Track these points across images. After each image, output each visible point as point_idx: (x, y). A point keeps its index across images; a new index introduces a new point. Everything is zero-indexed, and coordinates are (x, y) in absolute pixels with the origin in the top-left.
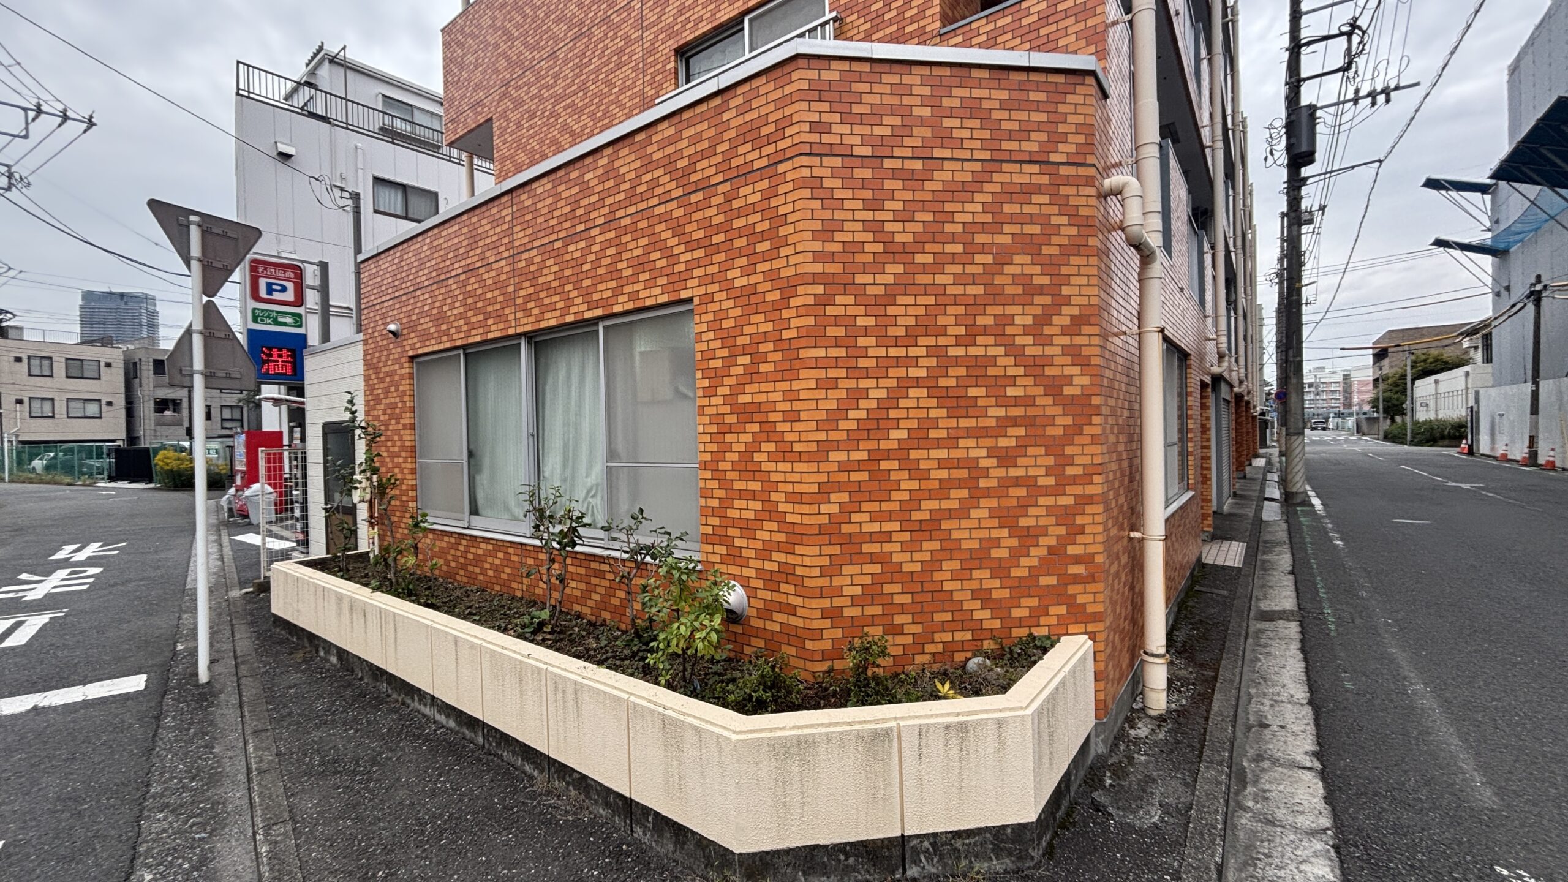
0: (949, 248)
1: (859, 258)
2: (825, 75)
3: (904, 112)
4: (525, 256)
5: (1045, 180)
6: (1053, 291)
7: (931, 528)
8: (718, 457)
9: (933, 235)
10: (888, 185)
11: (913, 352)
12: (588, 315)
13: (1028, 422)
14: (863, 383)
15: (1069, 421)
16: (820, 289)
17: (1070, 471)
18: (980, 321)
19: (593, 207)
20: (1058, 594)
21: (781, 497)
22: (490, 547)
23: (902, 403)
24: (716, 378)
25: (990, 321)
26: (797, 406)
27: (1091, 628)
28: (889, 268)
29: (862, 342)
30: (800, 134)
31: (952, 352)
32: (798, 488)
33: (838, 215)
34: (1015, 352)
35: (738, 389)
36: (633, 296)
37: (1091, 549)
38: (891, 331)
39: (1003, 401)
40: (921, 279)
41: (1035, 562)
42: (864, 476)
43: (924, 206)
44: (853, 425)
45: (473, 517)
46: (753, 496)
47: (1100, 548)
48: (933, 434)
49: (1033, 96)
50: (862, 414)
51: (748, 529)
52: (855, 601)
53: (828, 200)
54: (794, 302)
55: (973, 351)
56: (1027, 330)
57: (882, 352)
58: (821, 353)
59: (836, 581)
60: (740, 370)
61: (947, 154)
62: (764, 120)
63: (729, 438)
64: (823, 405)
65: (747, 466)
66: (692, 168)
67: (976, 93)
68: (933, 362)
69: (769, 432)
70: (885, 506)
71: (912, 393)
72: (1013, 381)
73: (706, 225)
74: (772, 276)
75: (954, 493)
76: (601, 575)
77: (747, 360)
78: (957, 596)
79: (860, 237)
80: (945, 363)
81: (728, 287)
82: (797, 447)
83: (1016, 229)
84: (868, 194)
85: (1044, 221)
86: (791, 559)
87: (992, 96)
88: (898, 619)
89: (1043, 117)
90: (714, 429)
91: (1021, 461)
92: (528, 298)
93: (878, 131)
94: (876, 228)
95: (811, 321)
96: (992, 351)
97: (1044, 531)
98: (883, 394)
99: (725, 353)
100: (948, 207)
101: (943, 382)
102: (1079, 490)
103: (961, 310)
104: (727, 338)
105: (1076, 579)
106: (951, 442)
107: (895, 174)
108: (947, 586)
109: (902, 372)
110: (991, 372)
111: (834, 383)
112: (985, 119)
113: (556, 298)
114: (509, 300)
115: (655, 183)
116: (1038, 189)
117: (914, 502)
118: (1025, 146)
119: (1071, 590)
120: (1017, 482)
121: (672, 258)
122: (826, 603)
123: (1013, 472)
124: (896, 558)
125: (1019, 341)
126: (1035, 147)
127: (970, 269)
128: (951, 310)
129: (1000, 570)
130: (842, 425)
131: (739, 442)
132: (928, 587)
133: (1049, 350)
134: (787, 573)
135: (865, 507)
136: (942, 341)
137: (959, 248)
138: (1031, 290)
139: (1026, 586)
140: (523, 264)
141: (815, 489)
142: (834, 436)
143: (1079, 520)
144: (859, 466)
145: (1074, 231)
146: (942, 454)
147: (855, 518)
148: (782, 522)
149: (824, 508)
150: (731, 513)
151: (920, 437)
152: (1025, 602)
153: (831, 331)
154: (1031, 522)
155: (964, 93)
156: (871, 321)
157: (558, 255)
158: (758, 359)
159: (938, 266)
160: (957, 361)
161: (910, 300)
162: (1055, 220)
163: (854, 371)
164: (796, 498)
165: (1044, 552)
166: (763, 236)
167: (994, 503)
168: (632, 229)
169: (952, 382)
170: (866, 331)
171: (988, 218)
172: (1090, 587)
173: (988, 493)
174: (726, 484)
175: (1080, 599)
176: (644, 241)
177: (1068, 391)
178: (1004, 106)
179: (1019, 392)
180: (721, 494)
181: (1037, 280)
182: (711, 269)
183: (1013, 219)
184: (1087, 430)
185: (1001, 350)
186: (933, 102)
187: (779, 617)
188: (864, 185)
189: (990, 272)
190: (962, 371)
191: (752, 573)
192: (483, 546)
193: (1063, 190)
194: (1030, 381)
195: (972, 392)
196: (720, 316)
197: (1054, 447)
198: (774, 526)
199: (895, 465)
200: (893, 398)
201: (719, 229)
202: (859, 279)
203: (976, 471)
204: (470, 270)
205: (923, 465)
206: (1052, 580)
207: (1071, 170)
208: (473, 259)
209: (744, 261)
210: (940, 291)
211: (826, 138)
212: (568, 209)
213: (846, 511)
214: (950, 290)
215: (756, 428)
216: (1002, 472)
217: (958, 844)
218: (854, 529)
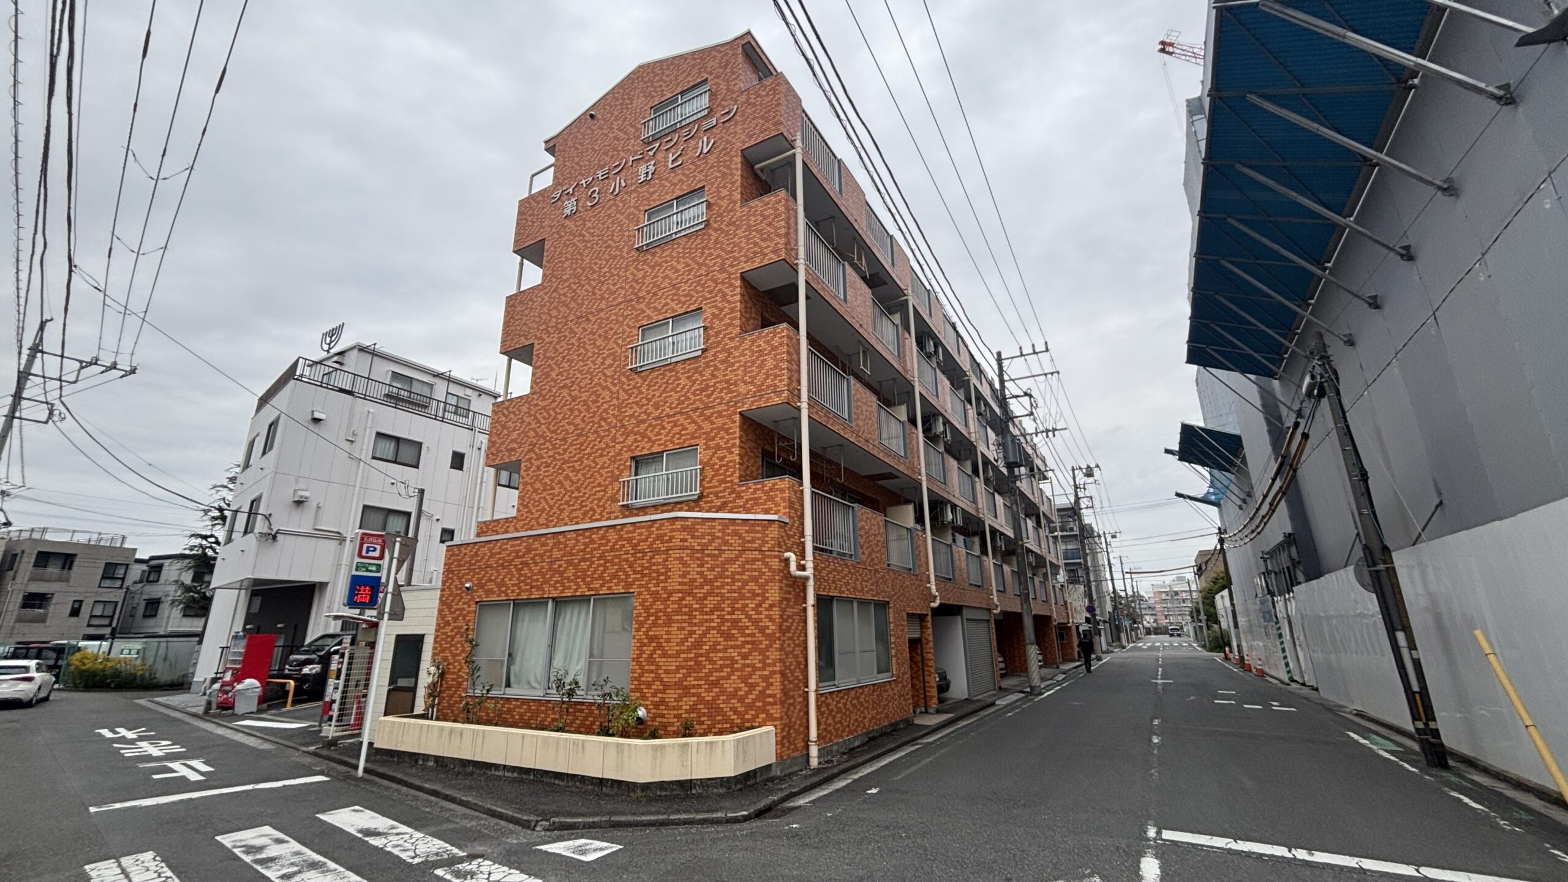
0: (726, 580)
1: (695, 584)
2: (687, 523)
3: (713, 535)
4: (558, 563)
5: (760, 556)
6: (763, 595)
7: (715, 683)
8: (640, 656)
9: (721, 576)
10: (706, 559)
11: (712, 617)
12: (588, 593)
13: (753, 643)
14: (694, 628)
15: (767, 642)
16: (680, 595)
17: (768, 661)
18: (736, 606)
19: (595, 549)
20: (763, 710)
21: (662, 671)
22: (519, 703)
23: (708, 636)
24: (641, 624)
25: (740, 606)
26: (670, 636)
27: (775, 723)
28: (705, 587)
29: (694, 613)
30: (676, 542)
31: (726, 617)
32: (669, 668)
33: (689, 569)
34: (749, 617)
35: (649, 629)
36: (609, 588)
37: (775, 692)
38: (705, 610)
39: (744, 635)
40: (716, 591)
41: (754, 697)
42: (692, 663)
43: (718, 566)
44: (690, 644)
45: (507, 689)
46: (652, 671)
47: (779, 691)
48: (718, 647)
49: (757, 528)
50: (693, 640)
51: (649, 685)
52: (687, 712)
53: (685, 564)
54: (671, 599)
55: (734, 617)
56: (753, 609)
57: (701, 617)
58: (679, 617)
59: (680, 704)
60: (650, 622)
61: (726, 548)
62: (665, 534)
63: (644, 648)
64: (680, 636)
65: (651, 660)
66: (638, 544)
67: (738, 528)
68: (719, 621)
69: (659, 646)
70: (700, 675)
71: (712, 632)
72: (747, 628)
73: (642, 566)
74: (665, 589)
75: (725, 670)
76: (582, 711)
77: (653, 618)
78: (725, 710)
79: (695, 577)
80: (724, 621)
81: (648, 590)
82: (669, 652)
83: (750, 573)
84: (699, 562)
85: (760, 570)
86: (664, 696)
87: (742, 529)
88: (702, 719)
89: (760, 535)
90: (638, 645)
91: (750, 657)
92: (557, 582)
93: (703, 541)
94: (701, 574)
95: (676, 606)
96: (741, 617)
97: (758, 684)
98: (701, 632)
99: (645, 615)
100: (726, 566)
101: (722, 628)
102: (771, 669)
103: (729, 602)
104: (647, 610)
105: (770, 704)
106: (725, 650)
107: (708, 555)
108: (721, 706)
109: (708, 624)
110: (740, 624)
111: (683, 628)
112: (740, 537)
113: (572, 584)
114: (546, 582)
115: (623, 546)
116: (758, 560)
117: (711, 672)
118: (754, 545)
119: (768, 708)
120: (748, 666)
121: (628, 576)
122: (675, 712)
123: (748, 662)
124: (703, 695)
125: (750, 613)
126: (757, 545)
127: (733, 587)
128: (726, 602)
129: (741, 700)
130: (686, 644)
131: (648, 650)
132: (714, 706)
133: (761, 616)
134: (663, 701)
135: (693, 675)
136: (723, 613)
137: (729, 580)
138: (755, 595)
139: (750, 706)
140: (556, 566)
141: (674, 668)
142: (682, 648)
143: (771, 680)
144: (691, 659)
145: (770, 574)
146: (721, 655)
147: (688, 679)
148: (662, 681)
149: (678, 675)
150: (643, 679)
151: (714, 649)
152: (750, 712)
153: (684, 610)
154: (753, 681)
155: (733, 528)
156: (698, 606)
157: (576, 566)
158: (658, 618)
159: (722, 587)
160: (728, 621)
161: (712, 598)
162: (764, 570)
163: (691, 624)
164: (667, 672)
165: (757, 693)
166: (662, 574)
167: (739, 673)
168: (612, 561)
169: (726, 628)
170: (696, 609)
171: (740, 570)
172: (775, 707)
173: (738, 670)
174: (641, 667)
175: (771, 712)
176: (617, 567)
177: (767, 631)
178: (747, 532)
179: (749, 632)
180: (639, 671)
181: (757, 591)
182: (643, 583)
183: (748, 570)
184: (774, 646)
185: (743, 616)
186: (722, 531)
187: (658, 719)
188: (698, 559)
189: (740, 588)
190: (729, 624)
191: (649, 703)
192: (514, 703)
193: (767, 560)
194: (753, 628)
195: (733, 632)
196: (645, 600)
197: (762, 652)
198: (659, 683)
199: (704, 659)
200: (704, 635)
201: (647, 568)
202: (694, 591)
203: (734, 661)
204: (524, 563)
205: (714, 659)
206: (760, 704)
207: (769, 553)
208: (527, 558)
209: (655, 582)
210: (722, 595)
211: (686, 544)
212: (582, 547)
213: (685, 677)
214: (726, 595)
215: (655, 644)
216: (742, 662)
217: (709, 782)
218: (688, 683)
